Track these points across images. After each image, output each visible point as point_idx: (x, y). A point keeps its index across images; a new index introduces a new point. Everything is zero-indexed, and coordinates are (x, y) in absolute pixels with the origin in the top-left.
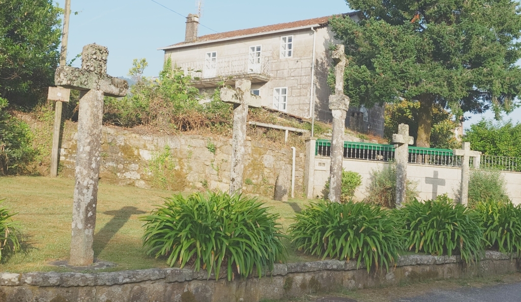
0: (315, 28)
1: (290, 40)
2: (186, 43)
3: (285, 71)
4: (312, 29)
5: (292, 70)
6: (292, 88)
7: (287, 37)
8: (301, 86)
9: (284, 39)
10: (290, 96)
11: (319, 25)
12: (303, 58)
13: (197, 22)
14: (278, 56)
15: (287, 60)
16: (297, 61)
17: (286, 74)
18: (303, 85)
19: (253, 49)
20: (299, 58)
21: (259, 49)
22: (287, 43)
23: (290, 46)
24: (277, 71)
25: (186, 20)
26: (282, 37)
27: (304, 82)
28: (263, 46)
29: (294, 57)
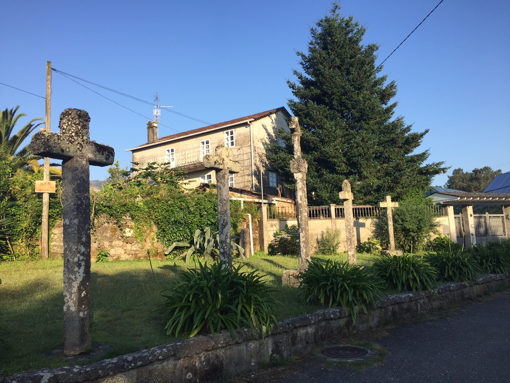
0: (250, 122)
1: (232, 133)
2: (149, 144)
4: (249, 123)
5: (236, 157)
7: (229, 131)
8: (244, 168)
9: (227, 133)
10: (236, 177)
11: (254, 120)
12: (244, 146)
13: (157, 127)
15: (230, 149)
16: (239, 149)
18: (245, 167)
19: (203, 143)
20: (240, 147)
21: (207, 142)
22: (230, 136)
23: (232, 138)
25: (147, 126)
26: (225, 132)
27: (246, 165)
28: (210, 140)
29: (236, 146)
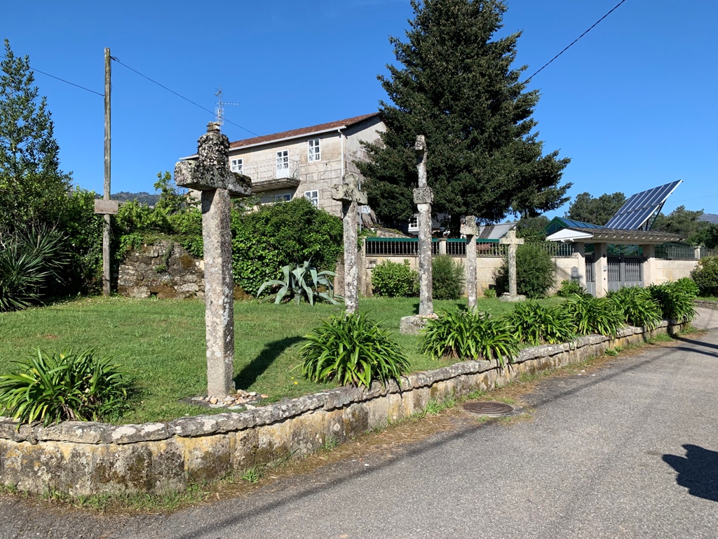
0: (341, 130)
1: (317, 144)
3: (314, 175)
4: (339, 131)
5: (322, 173)
6: (322, 191)
7: (314, 141)
9: (311, 143)
10: (321, 199)
11: (345, 127)
12: (332, 160)
14: (307, 160)
15: (315, 164)
16: (327, 164)
17: (315, 178)
19: (280, 154)
20: (328, 161)
21: (286, 154)
22: (314, 147)
23: (317, 150)
24: (306, 174)
26: (308, 141)
28: (290, 151)
29: (322, 160)
